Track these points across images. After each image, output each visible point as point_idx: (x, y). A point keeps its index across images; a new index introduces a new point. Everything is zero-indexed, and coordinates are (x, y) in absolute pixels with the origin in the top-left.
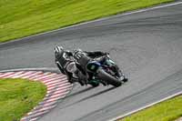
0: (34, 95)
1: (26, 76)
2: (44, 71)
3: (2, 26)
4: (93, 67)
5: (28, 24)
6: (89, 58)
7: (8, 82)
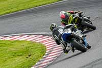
0: (36, 54)
1: (31, 38)
2: (44, 35)
7: (17, 43)
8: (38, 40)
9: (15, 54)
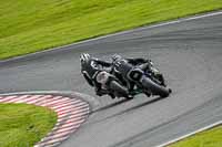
0: (41, 124)
2: (54, 95)
3: (3, 40)
4: (136, 75)
5: (35, 38)
6: (130, 65)
8: (45, 102)
9: (9, 125)
